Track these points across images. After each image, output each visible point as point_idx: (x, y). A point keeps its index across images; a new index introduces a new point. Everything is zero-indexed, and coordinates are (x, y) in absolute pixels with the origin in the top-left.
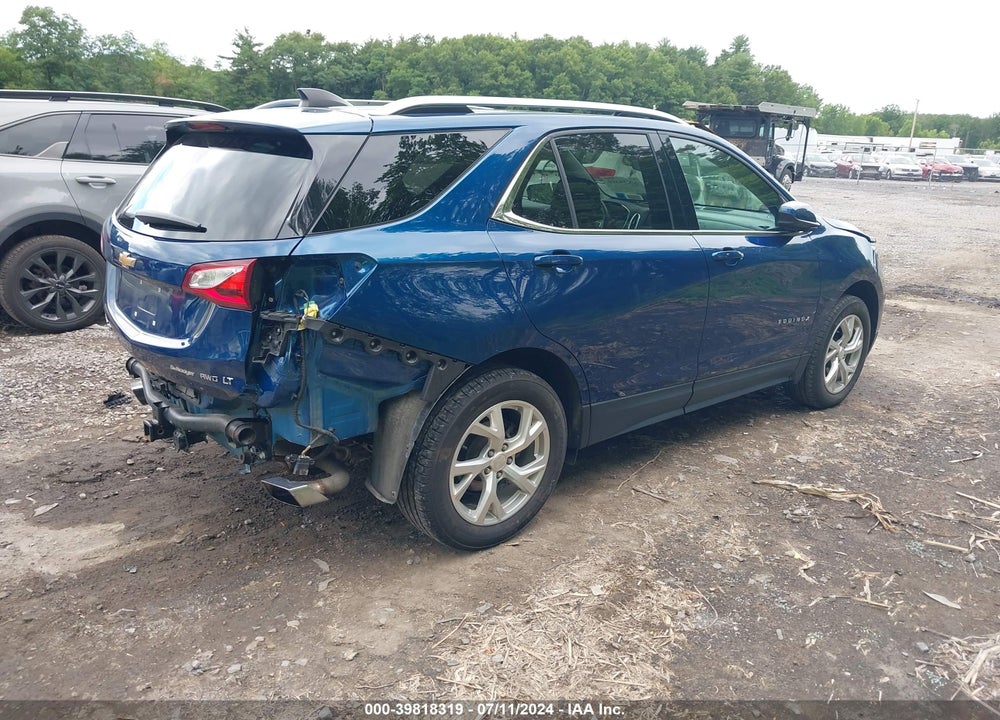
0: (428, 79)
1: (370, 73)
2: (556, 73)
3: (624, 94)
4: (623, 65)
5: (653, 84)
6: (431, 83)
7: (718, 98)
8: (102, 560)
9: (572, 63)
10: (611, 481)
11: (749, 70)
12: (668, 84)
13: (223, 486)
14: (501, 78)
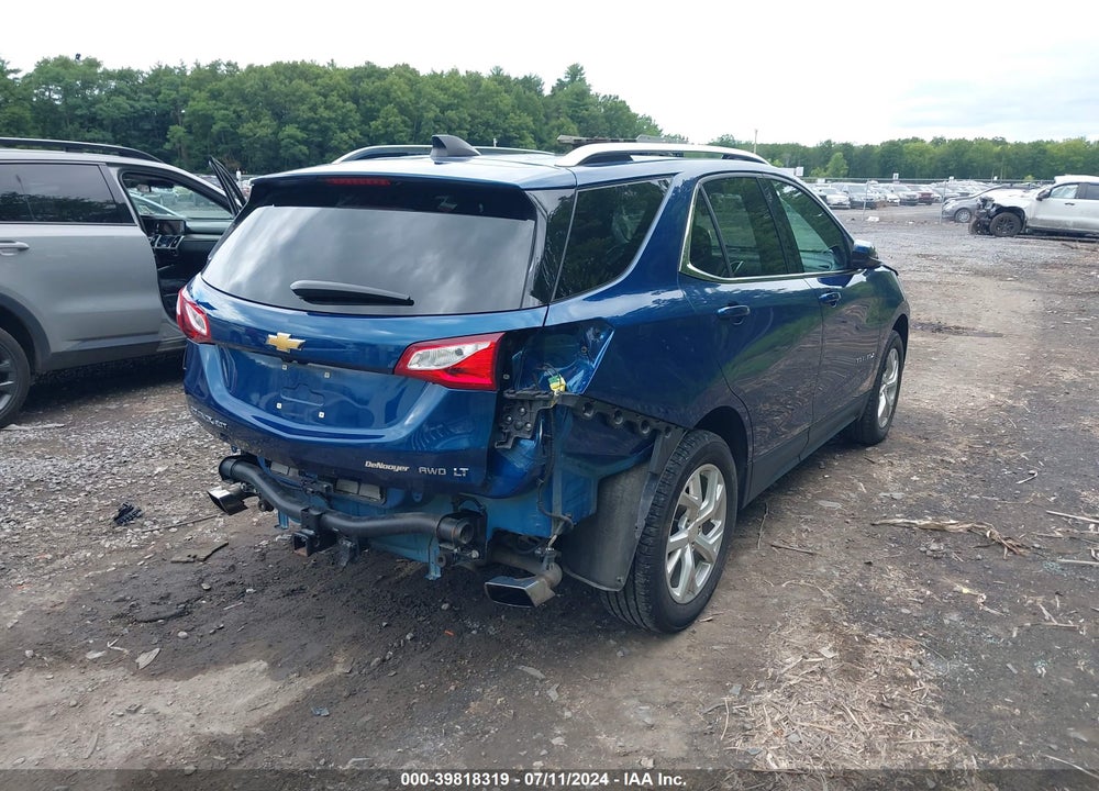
0: (235, 112)
1: (162, 105)
2: (384, 104)
3: (460, 127)
4: (455, 95)
5: (489, 116)
6: (239, 117)
7: (559, 129)
8: (277, 707)
9: (399, 93)
10: (745, 541)
11: (587, 100)
12: (506, 115)
13: (344, 599)
14: (321, 110)
